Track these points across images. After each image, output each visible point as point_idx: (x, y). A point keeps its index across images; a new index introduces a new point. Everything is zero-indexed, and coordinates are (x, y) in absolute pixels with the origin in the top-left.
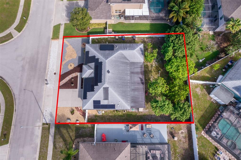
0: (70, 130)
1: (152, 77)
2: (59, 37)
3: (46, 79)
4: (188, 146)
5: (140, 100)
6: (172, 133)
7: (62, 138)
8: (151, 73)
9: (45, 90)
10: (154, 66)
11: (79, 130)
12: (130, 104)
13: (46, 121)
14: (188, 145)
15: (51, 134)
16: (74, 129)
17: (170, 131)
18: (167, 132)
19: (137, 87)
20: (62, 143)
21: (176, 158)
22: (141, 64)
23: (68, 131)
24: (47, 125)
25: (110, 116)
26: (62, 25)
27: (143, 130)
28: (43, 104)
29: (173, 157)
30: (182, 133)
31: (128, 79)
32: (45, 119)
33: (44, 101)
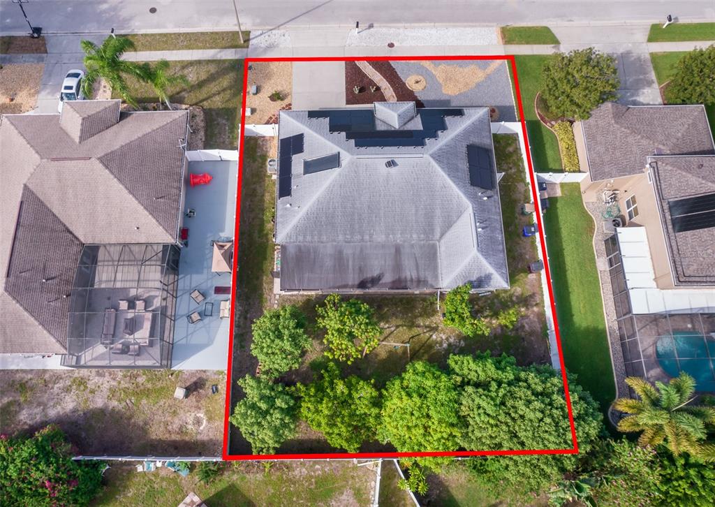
0: (228, 94)
1: (393, 329)
2: (511, 44)
3: (374, 25)
4: (156, 439)
5: (306, 275)
6: (201, 388)
7: (208, 78)
8: (405, 326)
9: (341, 25)
10: (434, 337)
11: (226, 117)
12: (294, 242)
13: (256, 37)
14: (158, 438)
15: (220, 52)
16: (230, 105)
17: (207, 380)
18: (205, 371)
19: (350, 267)
20: (195, 79)
21: (123, 393)
22: (430, 281)
23: (224, 90)
24: (245, 42)
25: (263, 195)
26: (553, 47)
27: (215, 293)
28: (302, 26)
29: (126, 385)
30: (198, 422)
31: (374, 237)
32: (261, 34)
33: (309, 28)
